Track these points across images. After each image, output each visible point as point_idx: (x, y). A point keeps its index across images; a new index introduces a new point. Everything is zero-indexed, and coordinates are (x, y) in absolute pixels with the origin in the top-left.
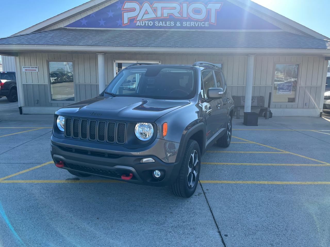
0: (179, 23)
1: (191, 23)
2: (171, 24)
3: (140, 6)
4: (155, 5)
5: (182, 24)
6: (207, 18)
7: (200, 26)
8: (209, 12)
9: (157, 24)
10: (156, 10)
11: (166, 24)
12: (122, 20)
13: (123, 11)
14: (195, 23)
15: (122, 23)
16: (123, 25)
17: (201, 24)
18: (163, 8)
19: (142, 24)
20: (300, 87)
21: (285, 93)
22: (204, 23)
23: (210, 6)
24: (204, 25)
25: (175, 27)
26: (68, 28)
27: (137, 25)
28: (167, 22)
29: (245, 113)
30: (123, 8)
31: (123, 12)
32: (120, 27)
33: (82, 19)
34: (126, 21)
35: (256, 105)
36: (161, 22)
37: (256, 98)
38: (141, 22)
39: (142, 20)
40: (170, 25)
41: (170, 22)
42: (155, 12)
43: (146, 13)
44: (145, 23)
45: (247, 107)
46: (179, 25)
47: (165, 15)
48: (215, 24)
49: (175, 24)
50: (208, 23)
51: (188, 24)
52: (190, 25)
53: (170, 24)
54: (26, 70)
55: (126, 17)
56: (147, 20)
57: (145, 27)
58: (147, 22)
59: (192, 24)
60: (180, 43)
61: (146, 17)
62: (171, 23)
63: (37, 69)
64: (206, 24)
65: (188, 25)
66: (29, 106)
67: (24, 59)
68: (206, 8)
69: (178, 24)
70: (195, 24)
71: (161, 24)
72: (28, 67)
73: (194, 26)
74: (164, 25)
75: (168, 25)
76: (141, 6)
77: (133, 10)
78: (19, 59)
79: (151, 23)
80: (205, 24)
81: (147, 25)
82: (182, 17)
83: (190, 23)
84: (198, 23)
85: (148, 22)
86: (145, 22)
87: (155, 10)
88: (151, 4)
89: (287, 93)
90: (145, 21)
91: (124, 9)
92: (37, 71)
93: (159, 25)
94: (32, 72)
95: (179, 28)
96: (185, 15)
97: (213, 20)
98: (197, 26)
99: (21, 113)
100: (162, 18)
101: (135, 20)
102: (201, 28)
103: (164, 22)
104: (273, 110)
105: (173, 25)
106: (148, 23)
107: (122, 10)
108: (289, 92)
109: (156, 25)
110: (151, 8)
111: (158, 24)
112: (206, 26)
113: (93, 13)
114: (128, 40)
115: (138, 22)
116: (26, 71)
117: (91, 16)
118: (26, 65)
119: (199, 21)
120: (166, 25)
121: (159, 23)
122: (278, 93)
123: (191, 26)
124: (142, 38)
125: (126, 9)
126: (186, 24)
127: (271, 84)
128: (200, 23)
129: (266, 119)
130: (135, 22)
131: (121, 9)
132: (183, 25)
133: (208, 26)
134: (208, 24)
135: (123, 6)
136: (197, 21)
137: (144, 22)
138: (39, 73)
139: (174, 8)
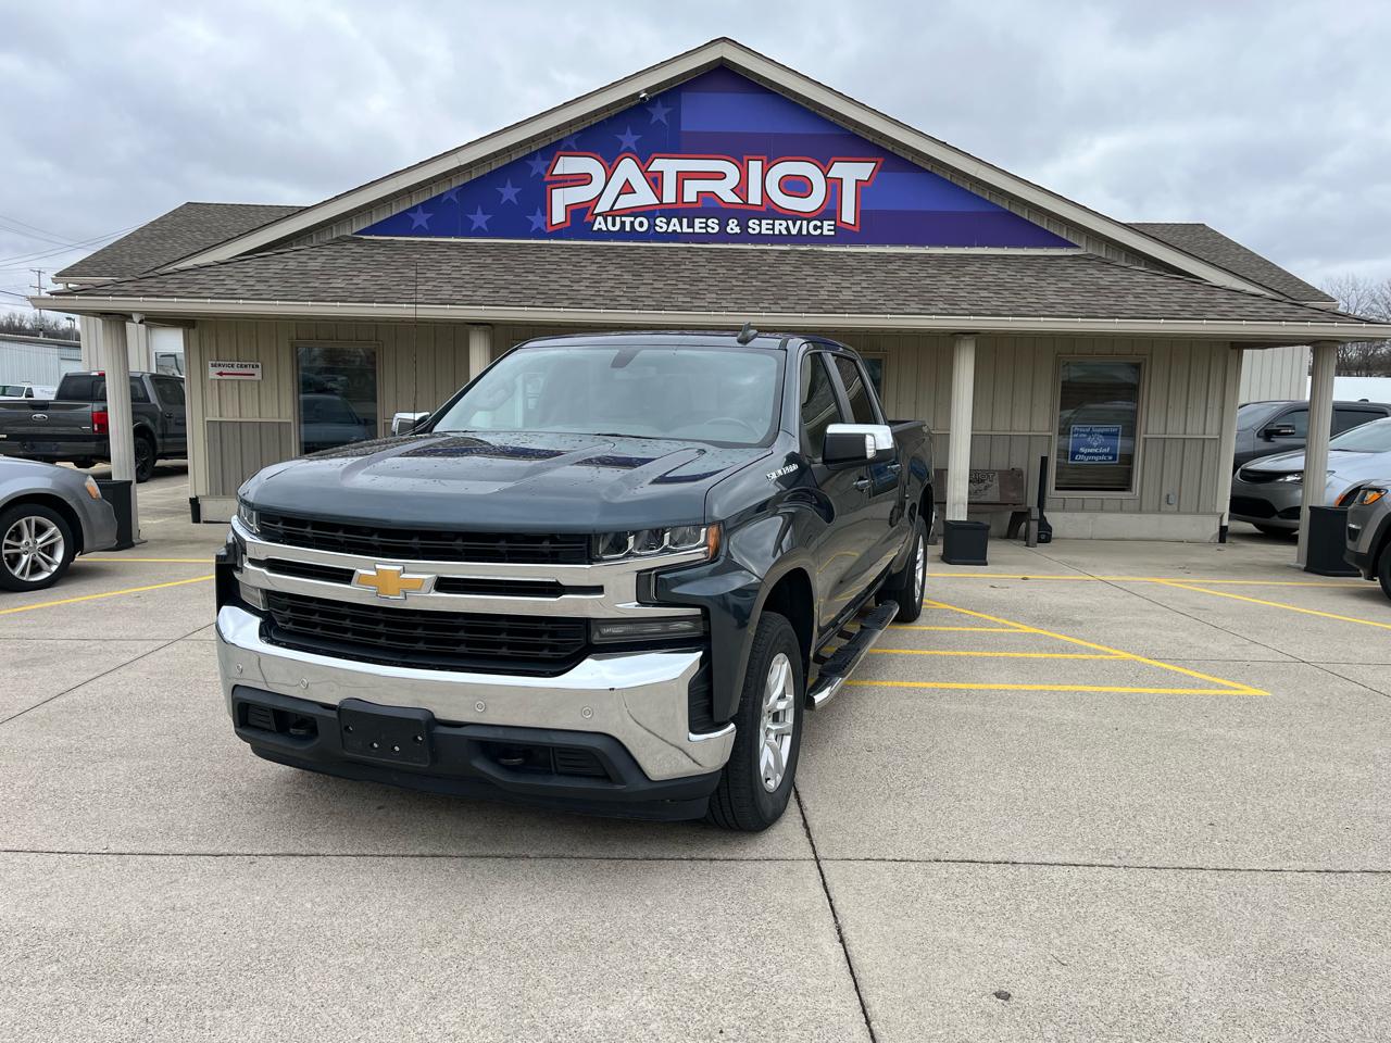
0: (736, 222)
1: (777, 222)
2: (707, 226)
3: (607, 167)
4: (657, 165)
5: (744, 226)
6: (830, 210)
7: (804, 232)
8: (834, 186)
9: (661, 227)
10: (660, 179)
11: (691, 225)
12: (544, 214)
13: (551, 182)
14: (790, 222)
15: (546, 223)
16: (550, 229)
17: (808, 228)
18: (682, 177)
19: (614, 225)
20: (1145, 439)
21: (1096, 458)
22: (819, 224)
23: (838, 170)
24: (819, 231)
25: (723, 236)
26: (365, 237)
27: (595, 228)
28: (697, 221)
29: (947, 524)
30: (551, 175)
31: (549, 187)
32: (540, 234)
33: (414, 209)
34: (558, 216)
35: (997, 499)
36: (675, 220)
37: (997, 475)
38: (610, 219)
39: (612, 213)
40: (704, 231)
41: (704, 220)
42: (656, 186)
43: (628, 188)
44: (623, 223)
45: (954, 505)
46: (737, 230)
47: (690, 196)
48: (857, 229)
49: (723, 225)
50: (833, 223)
51: (764, 226)
52: (773, 229)
53: (705, 228)
54: (221, 374)
55: (561, 201)
56: (629, 211)
57: (621, 235)
58: (628, 220)
59: (780, 226)
60: (733, 296)
61: (626, 202)
62: (709, 222)
63: (258, 372)
64: (826, 227)
65: (764, 232)
66: (224, 494)
67: (217, 336)
68: (825, 177)
69: (733, 227)
70: (787, 228)
71: (675, 225)
72: (228, 366)
73: (784, 232)
74: (685, 230)
75: (697, 230)
76: (610, 167)
77: (584, 179)
78: (201, 336)
79: (641, 224)
80: (821, 227)
81: (628, 229)
82: (746, 203)
83: (773, 225)
84: (799, 223)
85: (632, 219)
86: (623, 219)
87: (656, 181)
88: (643, 162)
89: (1104, 458)
90: (621, 216)
91: (553, 179)
92: (258, 376)
93: (670, 230)
94: (239, 381)
95: (734, 238)
96: (755, 198)
97: (848, 215)
98: (794, 232)
99: (196, 518)
100: (680, 206)
101: (589, 213)
102: (809, 239)
103: (685, 221)
104: (1053, 518)
105: (717, 228)
106: (632, 223)
107: (546, 179)
108: (1110, 458)
109: (657, 229)
110: (645, 173)
111: (665, 226)
112: (825, 232)
113: (452, 190)
114: (569, 283)
115: (600, 219)
116: (220, 377)
117: (445, 198)
118: (222, 357)
119: (802, 219)
120: (691, 230)
121: (668, 224)
122: (1073, 459)
123: (777, 232)
124: (612, 277)
125: (561, 178)
126: (760, 225)
127: (1047, 428)
128: (805, 223)
129: (1027, 545)
130: (588, 218)
131: (543, 178)
132: (750, 231)
133: (832, 233)
134: (832, 228)
135: (551, 168)
136: (794, 216)
137: (618, 219)
138: (262, 384)
139: (721, 176)
